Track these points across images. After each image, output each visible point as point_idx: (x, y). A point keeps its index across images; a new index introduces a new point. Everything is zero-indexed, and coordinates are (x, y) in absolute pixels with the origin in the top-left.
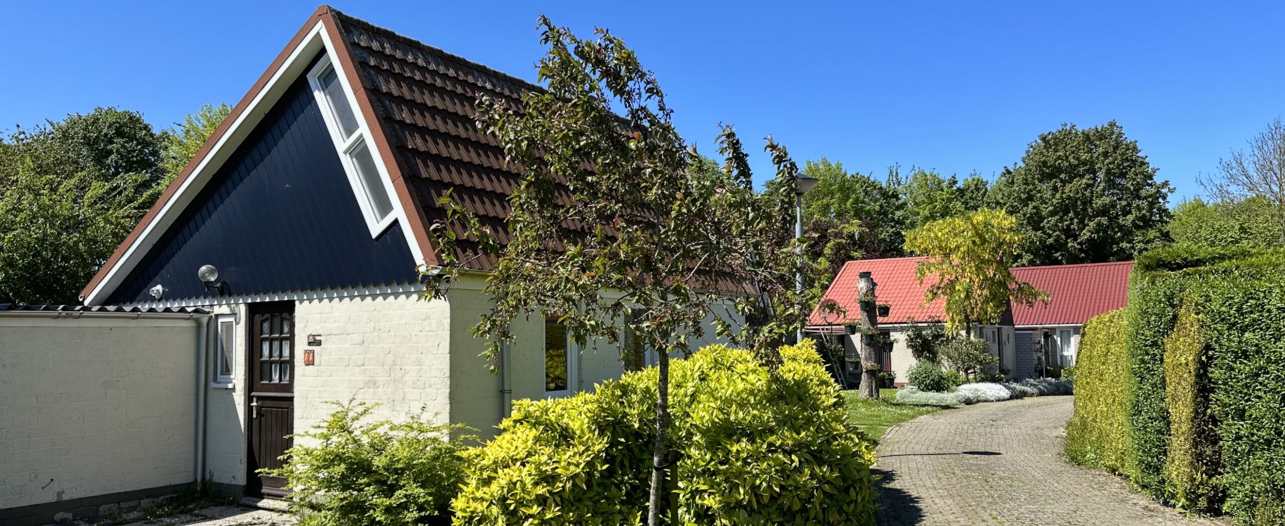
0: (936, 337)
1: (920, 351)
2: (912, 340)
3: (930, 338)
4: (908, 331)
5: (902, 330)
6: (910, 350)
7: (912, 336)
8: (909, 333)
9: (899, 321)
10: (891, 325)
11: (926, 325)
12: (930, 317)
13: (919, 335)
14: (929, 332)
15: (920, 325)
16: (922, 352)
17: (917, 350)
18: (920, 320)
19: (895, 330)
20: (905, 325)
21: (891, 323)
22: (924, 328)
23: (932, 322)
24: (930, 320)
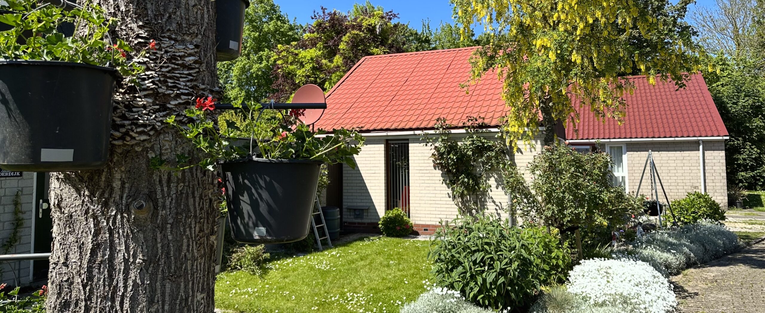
0: (480, 150)
1: (454, 174)
2: (441, 155)
3: (470, 153)
4: (436, 140)
5: (426, 140)
6: (439, 172)
7: (442, 150)
8: (437, 144)
9: (422, 126)
10: (411, 133)
11: (463, 131)
12: (470, 119)
13: (452, 148)
14: (468, 143)
15: (453, 131)
16: (457, 175)
17: (449, 171)
18: (455, 123)
19: (417, 140)
20: (432, 132)
21: (410, 129)
22: (460, 137)
23: (473, 127)
24: (469, 124)
